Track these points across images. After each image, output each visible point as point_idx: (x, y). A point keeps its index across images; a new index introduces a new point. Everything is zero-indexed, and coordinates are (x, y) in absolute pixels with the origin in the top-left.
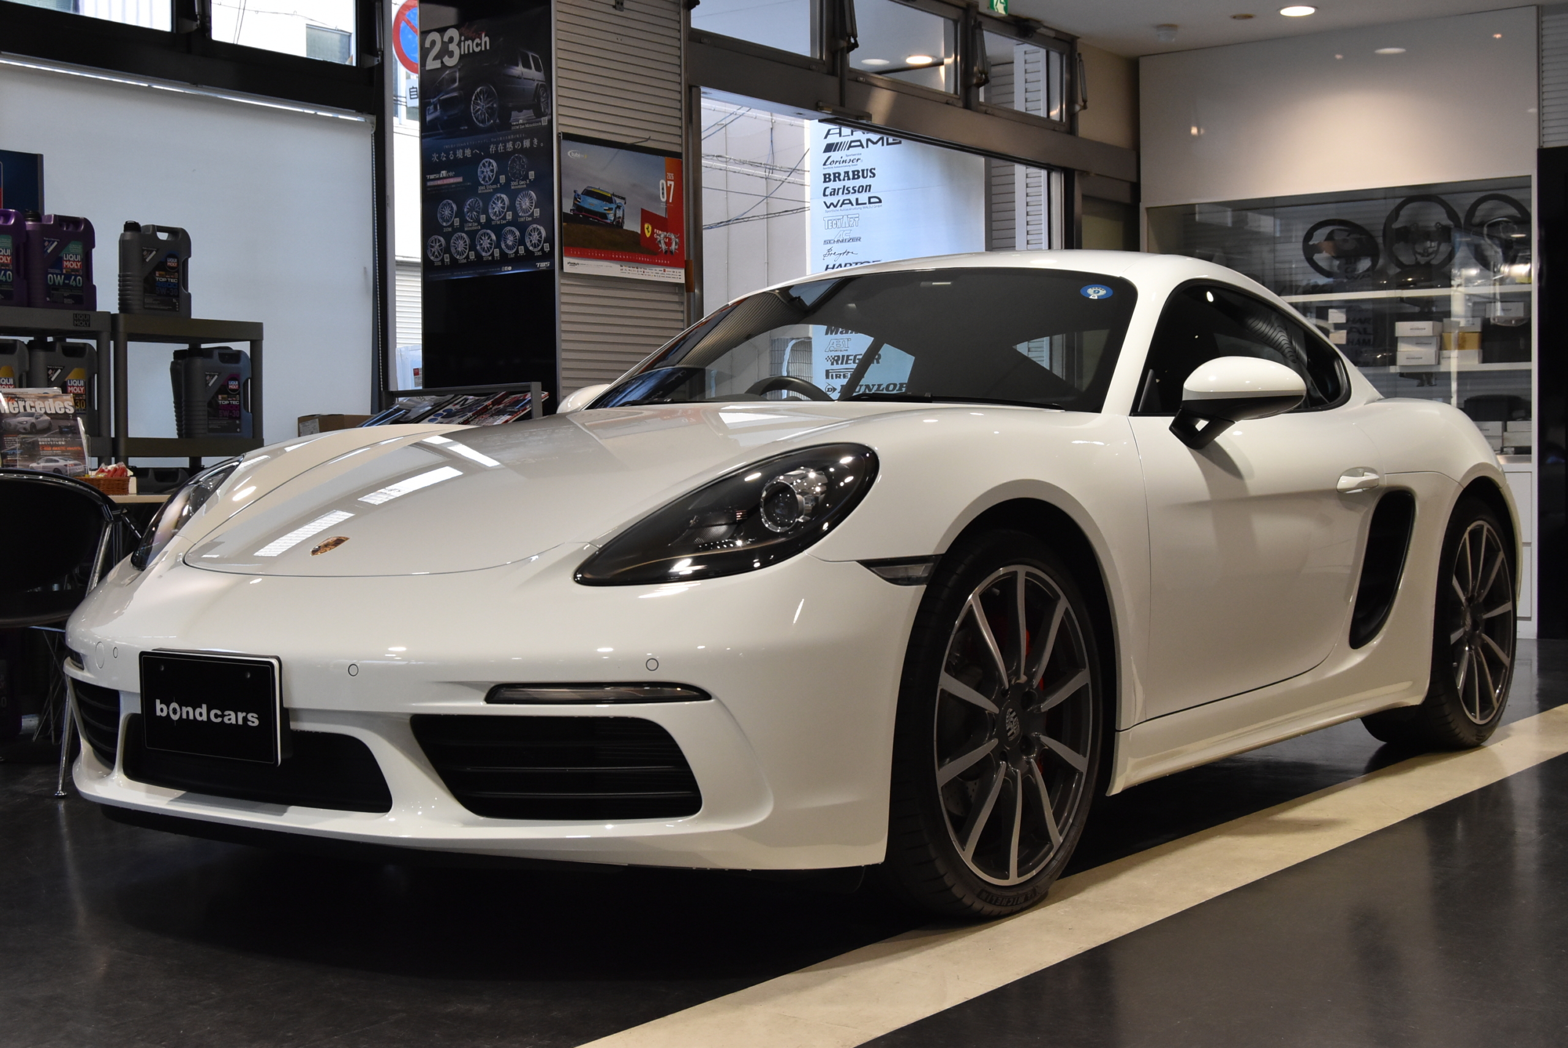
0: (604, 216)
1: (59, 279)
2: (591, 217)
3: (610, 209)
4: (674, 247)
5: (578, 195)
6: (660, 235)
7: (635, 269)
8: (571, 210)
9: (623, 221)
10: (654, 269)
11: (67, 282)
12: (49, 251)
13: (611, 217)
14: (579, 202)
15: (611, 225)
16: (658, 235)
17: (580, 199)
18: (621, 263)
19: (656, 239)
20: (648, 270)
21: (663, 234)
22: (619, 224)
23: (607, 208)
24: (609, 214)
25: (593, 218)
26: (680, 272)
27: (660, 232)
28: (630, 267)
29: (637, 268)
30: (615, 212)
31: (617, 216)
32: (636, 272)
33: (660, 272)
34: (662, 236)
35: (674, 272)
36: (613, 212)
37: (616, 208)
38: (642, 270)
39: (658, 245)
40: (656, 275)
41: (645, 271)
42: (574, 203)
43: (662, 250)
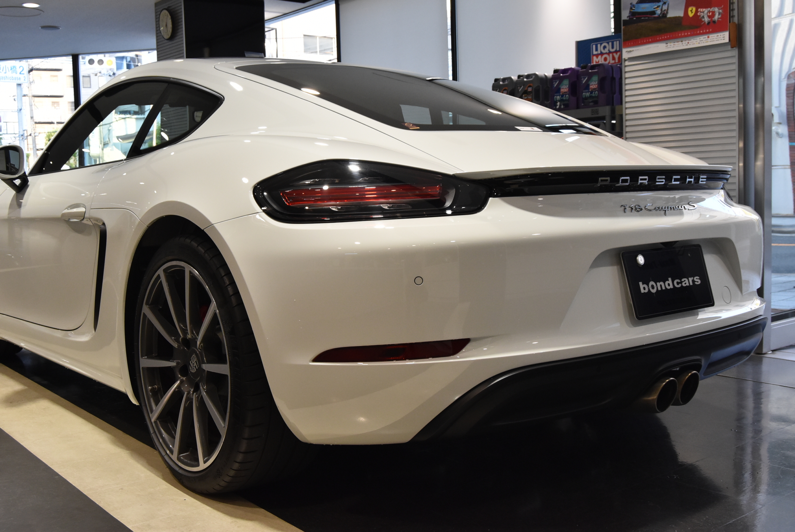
0: (654, 13)
1: (588, 94)
2: (642, 17)
3: (658, 7)
4: (717, 17)
5: (633, 5)
6: (703, 12)
7: (680, 43)
8: (628, 17)
9: (667, 12)
10: (698, 38)
11: (591, 95)
12: (584, 82)
13: (659, 12)
14: (634, 10)
15: (659, 17)
16: (701, 12)
17: (634, 7)
18: (666, 41)
19: (700, 16)
20: (692, 40)
21: (706, 11)
22: (664, 15)
23: (656, 7)
24: (657, 10)
25: (644, 17)
26: (724, 35)
27: (704, 10)
28: (674, 42)
29: (682, 41)
30: (662, 7)
31: (663, 9)
32: (681, 45)
33: (705, 39)
34: (706, 12)
35: (718, 36)
36: (660, 8)
37: (663, 5)
38: (687, 41)
39: (701, 19)
40: (700, 42)
41: (690, 42)
42: (630, 12)
43: (705, 23)
